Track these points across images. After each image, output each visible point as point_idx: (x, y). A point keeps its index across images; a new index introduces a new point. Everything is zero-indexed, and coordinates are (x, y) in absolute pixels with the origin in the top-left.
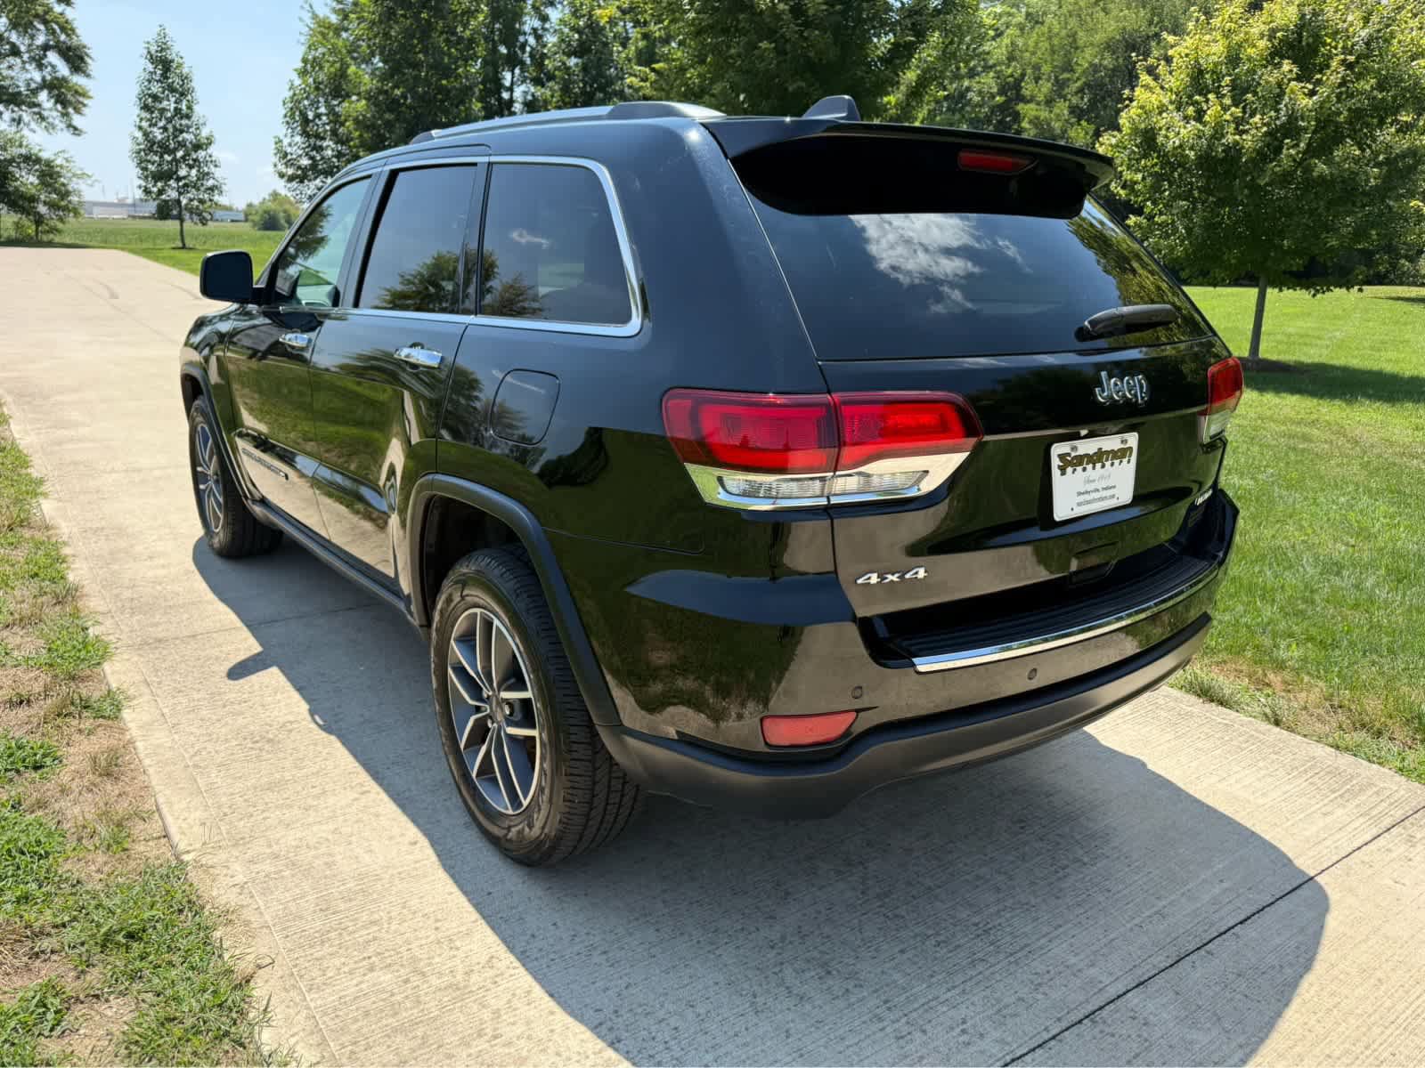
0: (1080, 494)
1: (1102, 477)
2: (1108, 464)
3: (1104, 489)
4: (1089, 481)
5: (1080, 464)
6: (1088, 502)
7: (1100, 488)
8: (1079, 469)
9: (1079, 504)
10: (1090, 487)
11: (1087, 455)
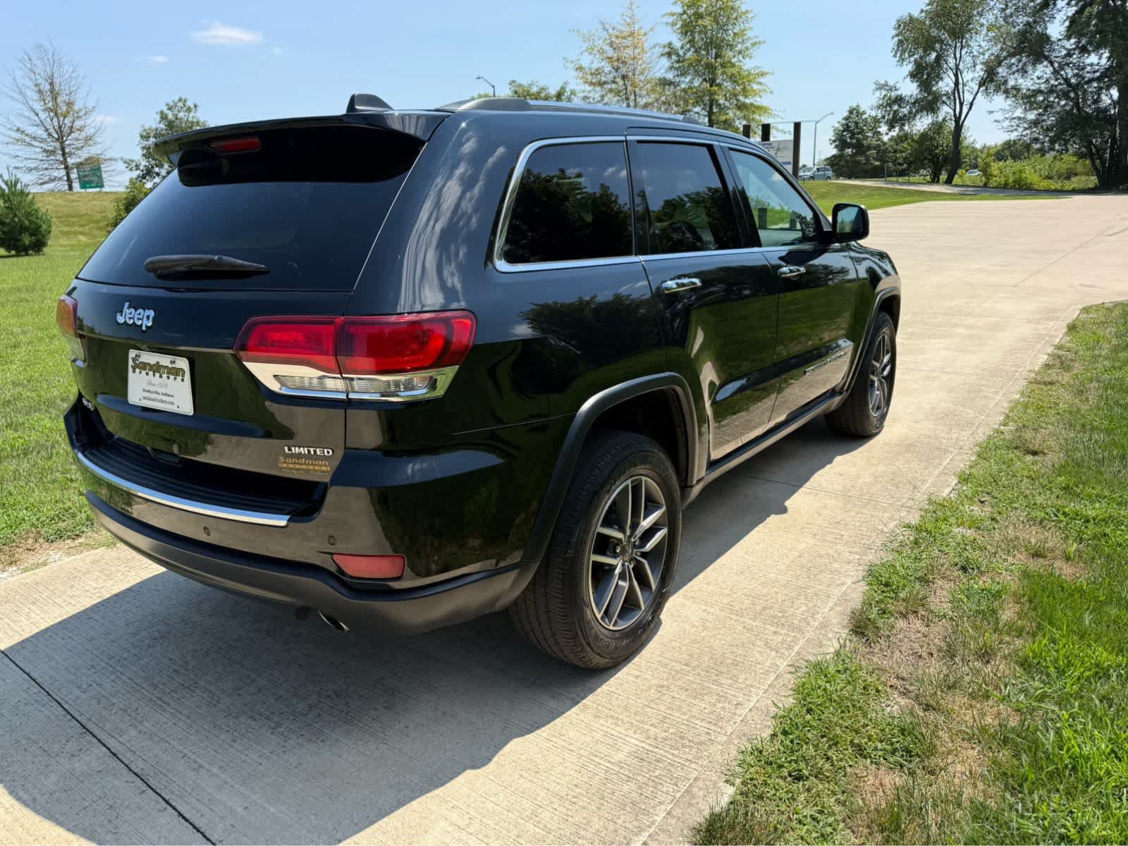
0: (144, 390)
1: (161, 385)
2: (165, 376)
3: (163, 394)
4: (150, 384)
5: (145, 369)
6: (150, 399)
7: (160, 392)
8: (144, 372)
9: (145, 398)
10: (152, 388)
11: (149, 364)
